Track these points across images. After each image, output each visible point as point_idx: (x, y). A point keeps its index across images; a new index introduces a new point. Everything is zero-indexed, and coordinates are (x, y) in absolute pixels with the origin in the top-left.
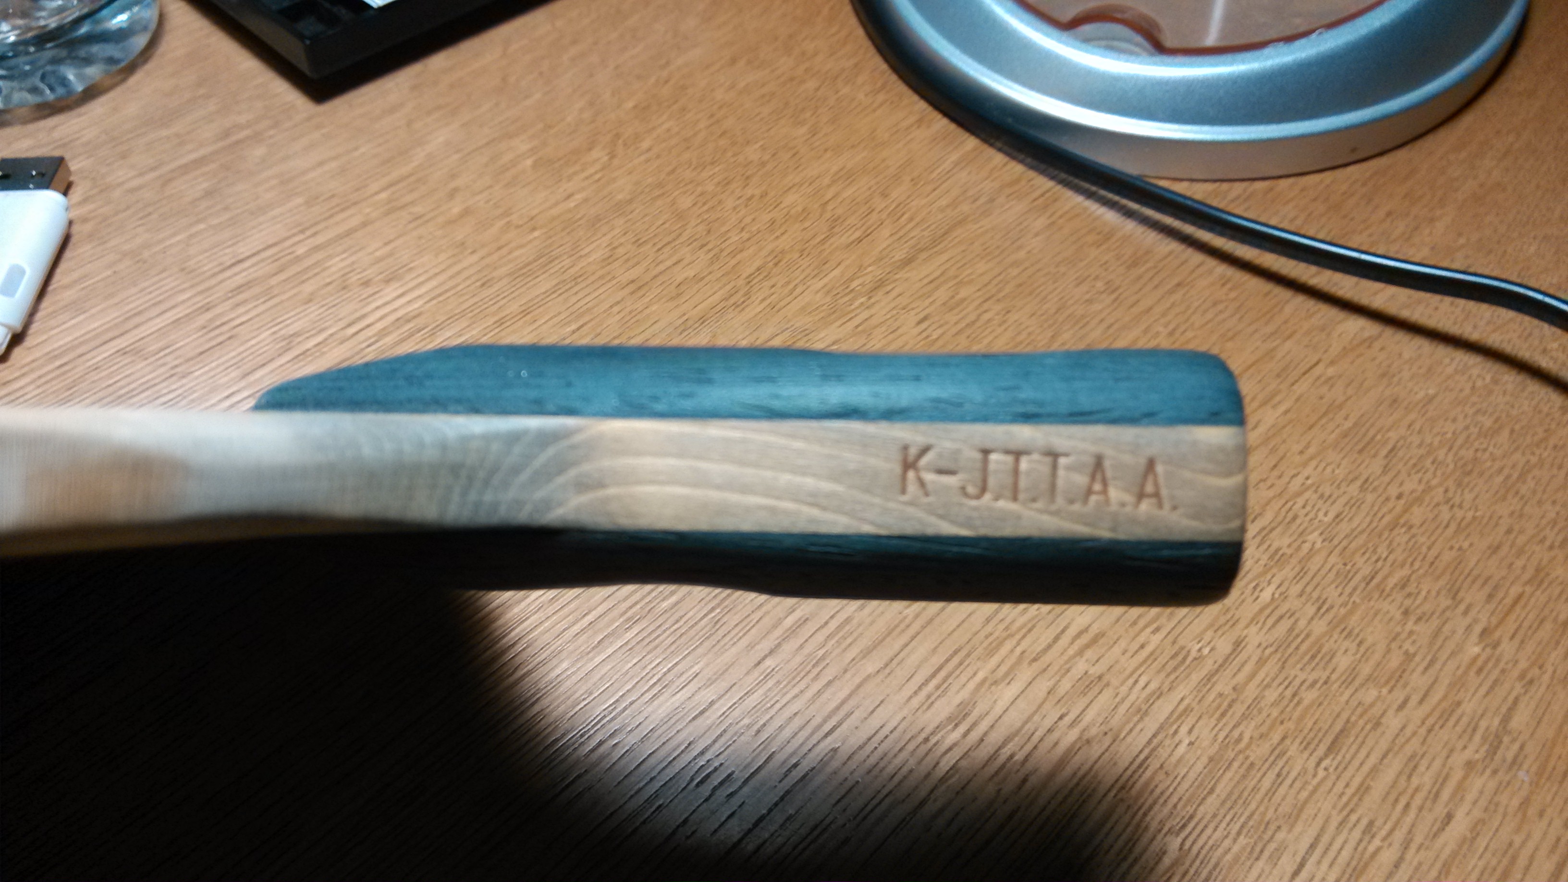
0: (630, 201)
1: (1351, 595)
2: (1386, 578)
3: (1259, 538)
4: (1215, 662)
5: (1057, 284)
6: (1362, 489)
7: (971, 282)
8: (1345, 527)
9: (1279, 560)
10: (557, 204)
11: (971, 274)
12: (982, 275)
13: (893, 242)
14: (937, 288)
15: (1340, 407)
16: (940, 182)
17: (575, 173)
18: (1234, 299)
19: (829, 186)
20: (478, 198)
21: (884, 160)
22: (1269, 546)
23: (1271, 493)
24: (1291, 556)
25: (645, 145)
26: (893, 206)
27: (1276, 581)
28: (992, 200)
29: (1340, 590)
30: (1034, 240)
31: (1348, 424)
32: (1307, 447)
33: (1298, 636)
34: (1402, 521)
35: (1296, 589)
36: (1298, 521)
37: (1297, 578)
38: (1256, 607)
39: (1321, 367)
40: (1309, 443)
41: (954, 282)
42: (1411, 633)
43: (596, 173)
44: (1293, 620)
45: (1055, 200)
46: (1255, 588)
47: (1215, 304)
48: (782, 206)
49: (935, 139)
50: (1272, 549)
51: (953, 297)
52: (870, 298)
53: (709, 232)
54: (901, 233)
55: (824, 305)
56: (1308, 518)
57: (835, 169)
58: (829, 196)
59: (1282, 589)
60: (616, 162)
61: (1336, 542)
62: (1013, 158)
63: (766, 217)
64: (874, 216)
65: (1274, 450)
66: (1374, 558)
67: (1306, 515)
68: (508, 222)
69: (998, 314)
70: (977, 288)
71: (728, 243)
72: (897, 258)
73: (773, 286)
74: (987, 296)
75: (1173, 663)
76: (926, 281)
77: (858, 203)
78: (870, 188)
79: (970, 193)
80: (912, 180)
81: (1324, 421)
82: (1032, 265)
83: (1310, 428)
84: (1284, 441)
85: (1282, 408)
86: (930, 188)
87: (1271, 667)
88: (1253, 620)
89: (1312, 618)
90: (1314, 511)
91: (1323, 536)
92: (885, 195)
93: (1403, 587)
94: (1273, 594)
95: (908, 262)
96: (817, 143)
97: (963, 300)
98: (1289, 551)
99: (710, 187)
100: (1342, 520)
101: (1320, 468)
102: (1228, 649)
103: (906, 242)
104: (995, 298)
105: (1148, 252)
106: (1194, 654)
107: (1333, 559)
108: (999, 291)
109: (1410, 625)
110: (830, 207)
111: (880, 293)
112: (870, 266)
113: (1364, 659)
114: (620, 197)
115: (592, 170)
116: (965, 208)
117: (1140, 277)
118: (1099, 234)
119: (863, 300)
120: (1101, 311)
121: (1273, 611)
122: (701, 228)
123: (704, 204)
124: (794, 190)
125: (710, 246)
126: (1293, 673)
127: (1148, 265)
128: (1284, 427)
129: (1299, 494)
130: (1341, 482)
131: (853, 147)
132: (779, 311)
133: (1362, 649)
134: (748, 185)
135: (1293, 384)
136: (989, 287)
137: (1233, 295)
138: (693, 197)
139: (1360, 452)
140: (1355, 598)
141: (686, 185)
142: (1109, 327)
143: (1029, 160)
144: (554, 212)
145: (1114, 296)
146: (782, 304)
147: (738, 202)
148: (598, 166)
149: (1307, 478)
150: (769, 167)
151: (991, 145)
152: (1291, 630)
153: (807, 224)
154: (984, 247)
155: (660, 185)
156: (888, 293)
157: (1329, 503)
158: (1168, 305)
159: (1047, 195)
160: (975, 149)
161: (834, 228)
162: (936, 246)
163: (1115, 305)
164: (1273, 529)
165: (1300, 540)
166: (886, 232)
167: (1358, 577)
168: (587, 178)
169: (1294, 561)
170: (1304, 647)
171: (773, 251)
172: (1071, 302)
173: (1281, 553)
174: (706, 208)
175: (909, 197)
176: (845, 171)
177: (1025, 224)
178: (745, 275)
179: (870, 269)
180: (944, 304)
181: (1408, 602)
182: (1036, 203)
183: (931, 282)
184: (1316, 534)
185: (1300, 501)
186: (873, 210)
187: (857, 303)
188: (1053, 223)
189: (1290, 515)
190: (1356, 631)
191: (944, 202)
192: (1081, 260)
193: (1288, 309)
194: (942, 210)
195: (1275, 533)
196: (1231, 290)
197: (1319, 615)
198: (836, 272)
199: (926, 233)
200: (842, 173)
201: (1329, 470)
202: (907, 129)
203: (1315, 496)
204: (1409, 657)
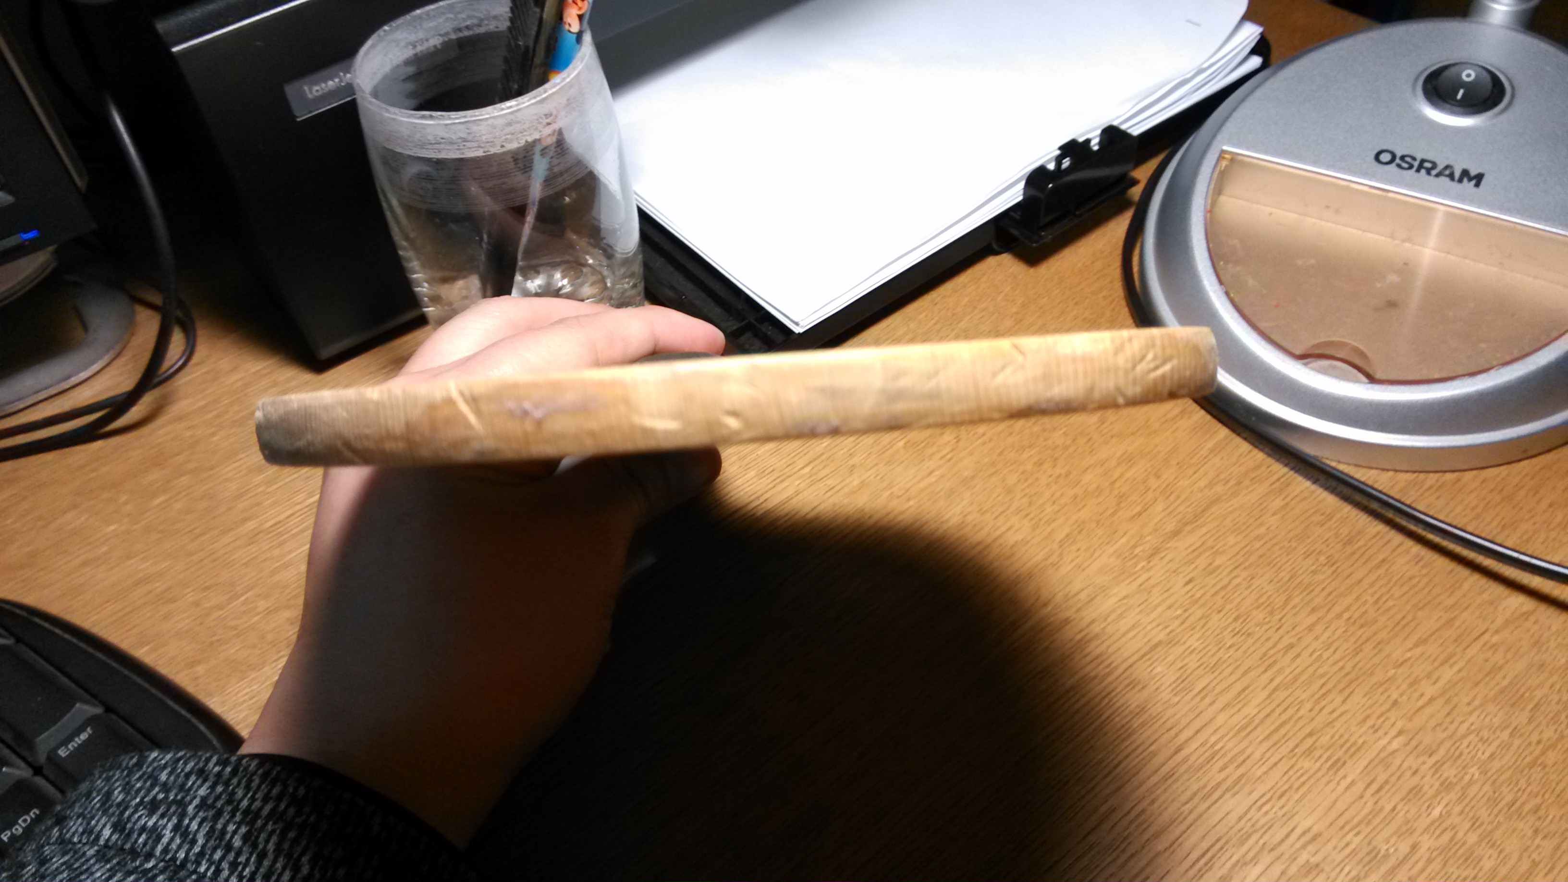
0: (973, 477)
1: (1497, 816)
2: (1524, 803)
3: (1434, 769)
4: (1397, 859)
5: (1290, 557)
6: (1512, 735)
7: (1224, 551)
8: (1497, 764)
9: (1447, 786)
10: (922, 479)
11: (1225, 545)
12: (1232, 547)
13: (1165, 517)
14: (1198, 557)
15: (1501, 668)
16: (1199, 466)
17: (933, 454)
18: (1424, 576)
19: (1116, 467)
20: (869, 473)
21: (1156, 446)
22: (1441, 775)
23: (1444, 735)
24: (1456, 784)
26: (1165, 485)
27: (1444, 802)
28: (1239, 483)
29: (1489, 812)
30: (1272, 518)
31: (1505, 683)
32: (1474, 698)
33: (1456, 843)
34: (1540, 761)
35: (1458, 809)
36: (1463, 758)
37: (1460, 800)
38: (1429, 821)
39: (1486, 637)
40: (1475, 696)
41: (1211, 551)
42: (1538, 847)
43: (948, 454)
44: (1453, 832)
45: (1288, 485)
46: (1428, 807)
47: (1410, 579)
48: (1082, 483)
49: (1195, 429)
50: (1442, 779)
51: (1210, 564)
52: (1149, 562)
53: (1030, 503)
54: (1170, 510)
55: (1115, 567)
56: (1471, 755)
57: (1119, 453)
58: (1116, 474)
59: (1449, 808)
60: (961, 444)
61: (1489, 774)
62: (1256, 447)
64: (1150, 495)
65: (1448, 701)
66: (1516, 789)
67: (1469, 753)
68: (892, 493)
69: (1244, 580)
70: (1229, 557)
71: (1044, 514)
72: (1168, 530)
73: (1078, 550)
74: (1236, 564)
75: (1367, 859)
76: (1190, 550)
77: (1137, 483)
78: (1146, 470)
79: (1222, 477)
80: (1178, 464)
81: (1488, 679)
82: (1271, 540)
83: (1478, 684)
84: (1456, 695)
85: (1456, 668)
86: (1191, 471)
87: (1436, 865)
88: (1425, 830)
89: (1468, 831)
90: (1475, 750)
91: (1481, 770)
92: (1158, 476)
93: (1536, 812)
94: (1441, 813)
95: (1176, 533)
96: (1105, 431)
97: (1219, 567)
98: (1455, 780)
99: (1029, 467)
100: (1495, 758)
101: (1482, 717)
102: (1407, 850)
103: (1175, 516)
104: (1243, 566)
105: (1359, 533)
106: (1383, 852)
107: (1486, 788)
108: (1246, 560)
109: (1537, 841)
110: (1117, 485)
111: (1156, 558)
112: (1148, 535)
113: (1502, 864)
114: (966, 474)
115: (945, 452)
116: (1219, 488)
117: (1353, 553)
118: (1322, 514)
119: (1144, 563)
120: (1323, 581)
121: (1440, 825)
122: (1025, 500)
123: (1026, 480)
124: (1090, 470)
125: (1032, 516)
126: (1451, 870)
127: (1360, 544)
128: (1457, 683)
129: (1464, 737)
130: (1497, 728)
131: (1133, 434)
132: (1083, 570)
133: (1501, 857)
134: (1055, 465)
135: (1465, 649)
136: (1238, 557)
137: (1424, 571)
138: (1017, 475)
139: (1513, 705)
140: (1501, 818)
141: (1011, 465)
142: (1329, 595)
143: (1267, 450)
144: (922, 485)
145: (1333, 568)
146: (1086, 564)
147: (1050, 479)
148: (948, 449)
149: (1472, 724)
150: (1071, 450)
151: (1239, 435)
152: (1452, 838)
153: (1100, 499)
154: (1235, 522)
155: (993, 464)
156: (1162, 558)
157: (1486, 744)
158: (1374, 578)
159: (1282, 480)
160: (1226, 438)
161: (1121, 502)
162: (1197, 521)
163: (1335, 575)
164: (1444, 763)
165: (1464, 772)
166: (1159, 507)
167: (1503, 803)
168: (942, 458)
169: (1458, 788)
170: (1461, 852)
171: (1077, 521)
172: (1301, 572)
173: (1448, 781)
174: (1026, 484)
175: (1175, 478)
176: (1126, 455)
177: (1265, 505)
178: (1058, 540)
179: (1149, 538)
180: (1204, 569)
181: (1538, 824)
182: (1274, 486)
183: (1194, 550)
184: (1476, 767)
185: (1466, 742)
186: (1149, 489)
187: (1139, 566)
188: (1287, 504)
189: (1457, 754)
190: (1499, 842)
191: (1203, 483)
192: (1309, 537)
193: (1466, 586)
194: (1201, 490)
195: (1445, 766)
196: (1423, 567)
197: (1474, 828)
198: (1123, 540)
199: (1189, 510)
200: (1124, 457)
201: (1488, 719)
202: (1173, 419)
203: (1477, 739)
204: (1535, 864)
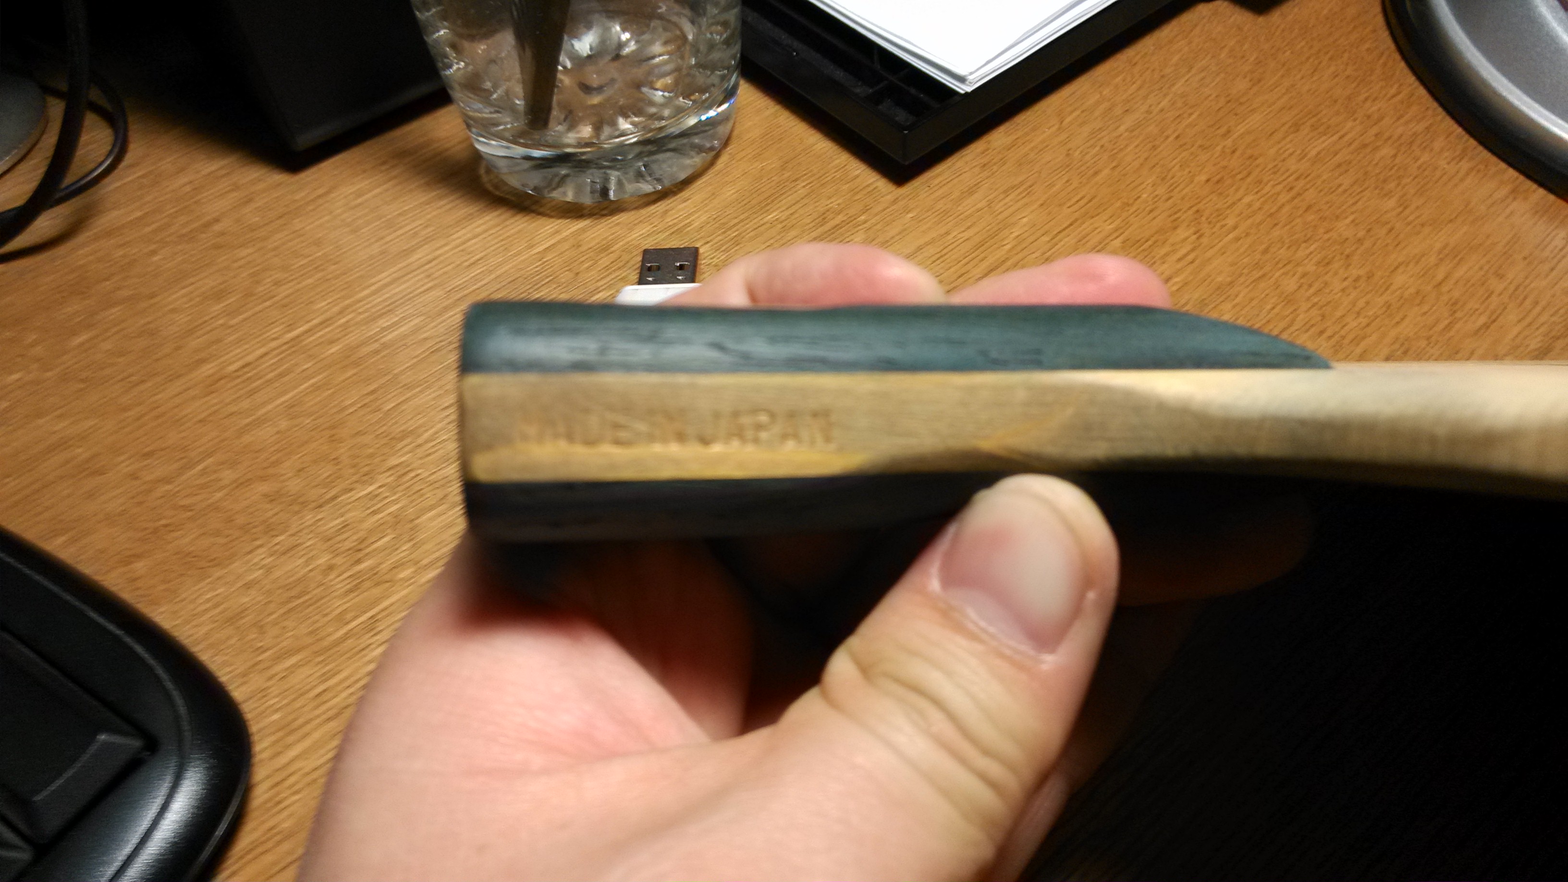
17: (1167, 254)
19: (1437, 265)
21: (1488, 236)
25: (1231, 222)
26: (1512, 287)
43: (1188, 254)
49: (1537, 212)
54: (1528, 320)
58: (1440, 276)
63: (1380, 301)
64: (1494, 301)
72: (1532, 347)
77: (1473, 285)
78: (1481, 268)
80: (1524, 259)
92: (1501, 277)
96: (1412, 218)
99: (1310, 267)
110: (1445, 288)
114: (1220, 279)
122: (1314, 312)
123: (1310, 286)
124: (1400, 270)
125: (1329, 333)
138: (1296, 278)
141: (1285, 265)
166: (1512, 317)
176: (1449, 248)
202: (1502, 201)
